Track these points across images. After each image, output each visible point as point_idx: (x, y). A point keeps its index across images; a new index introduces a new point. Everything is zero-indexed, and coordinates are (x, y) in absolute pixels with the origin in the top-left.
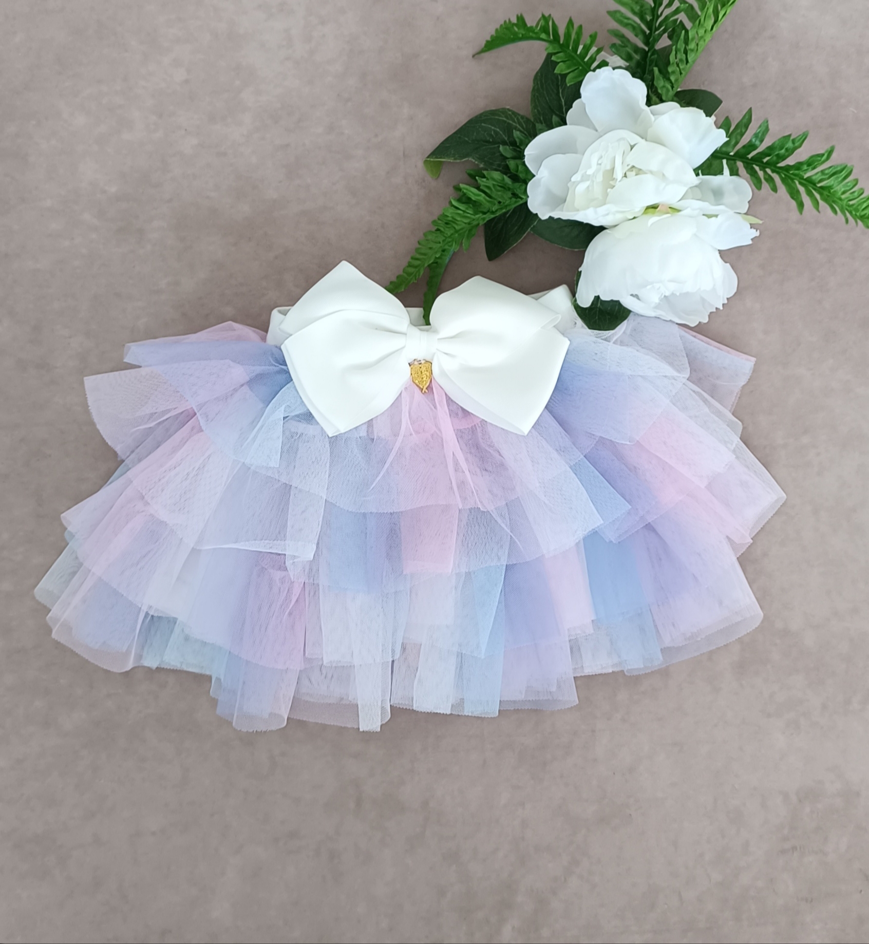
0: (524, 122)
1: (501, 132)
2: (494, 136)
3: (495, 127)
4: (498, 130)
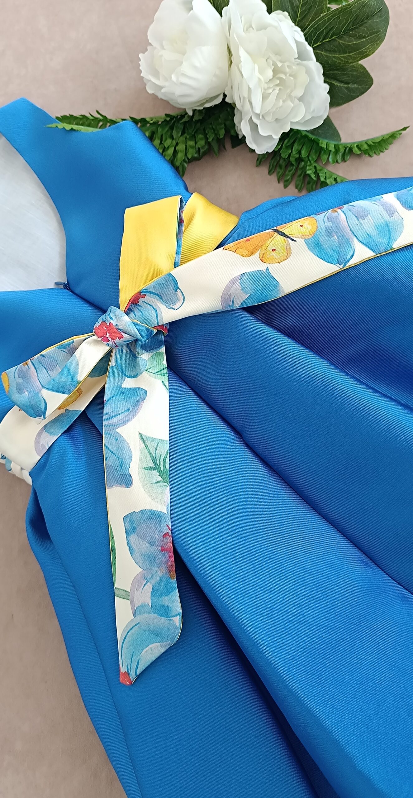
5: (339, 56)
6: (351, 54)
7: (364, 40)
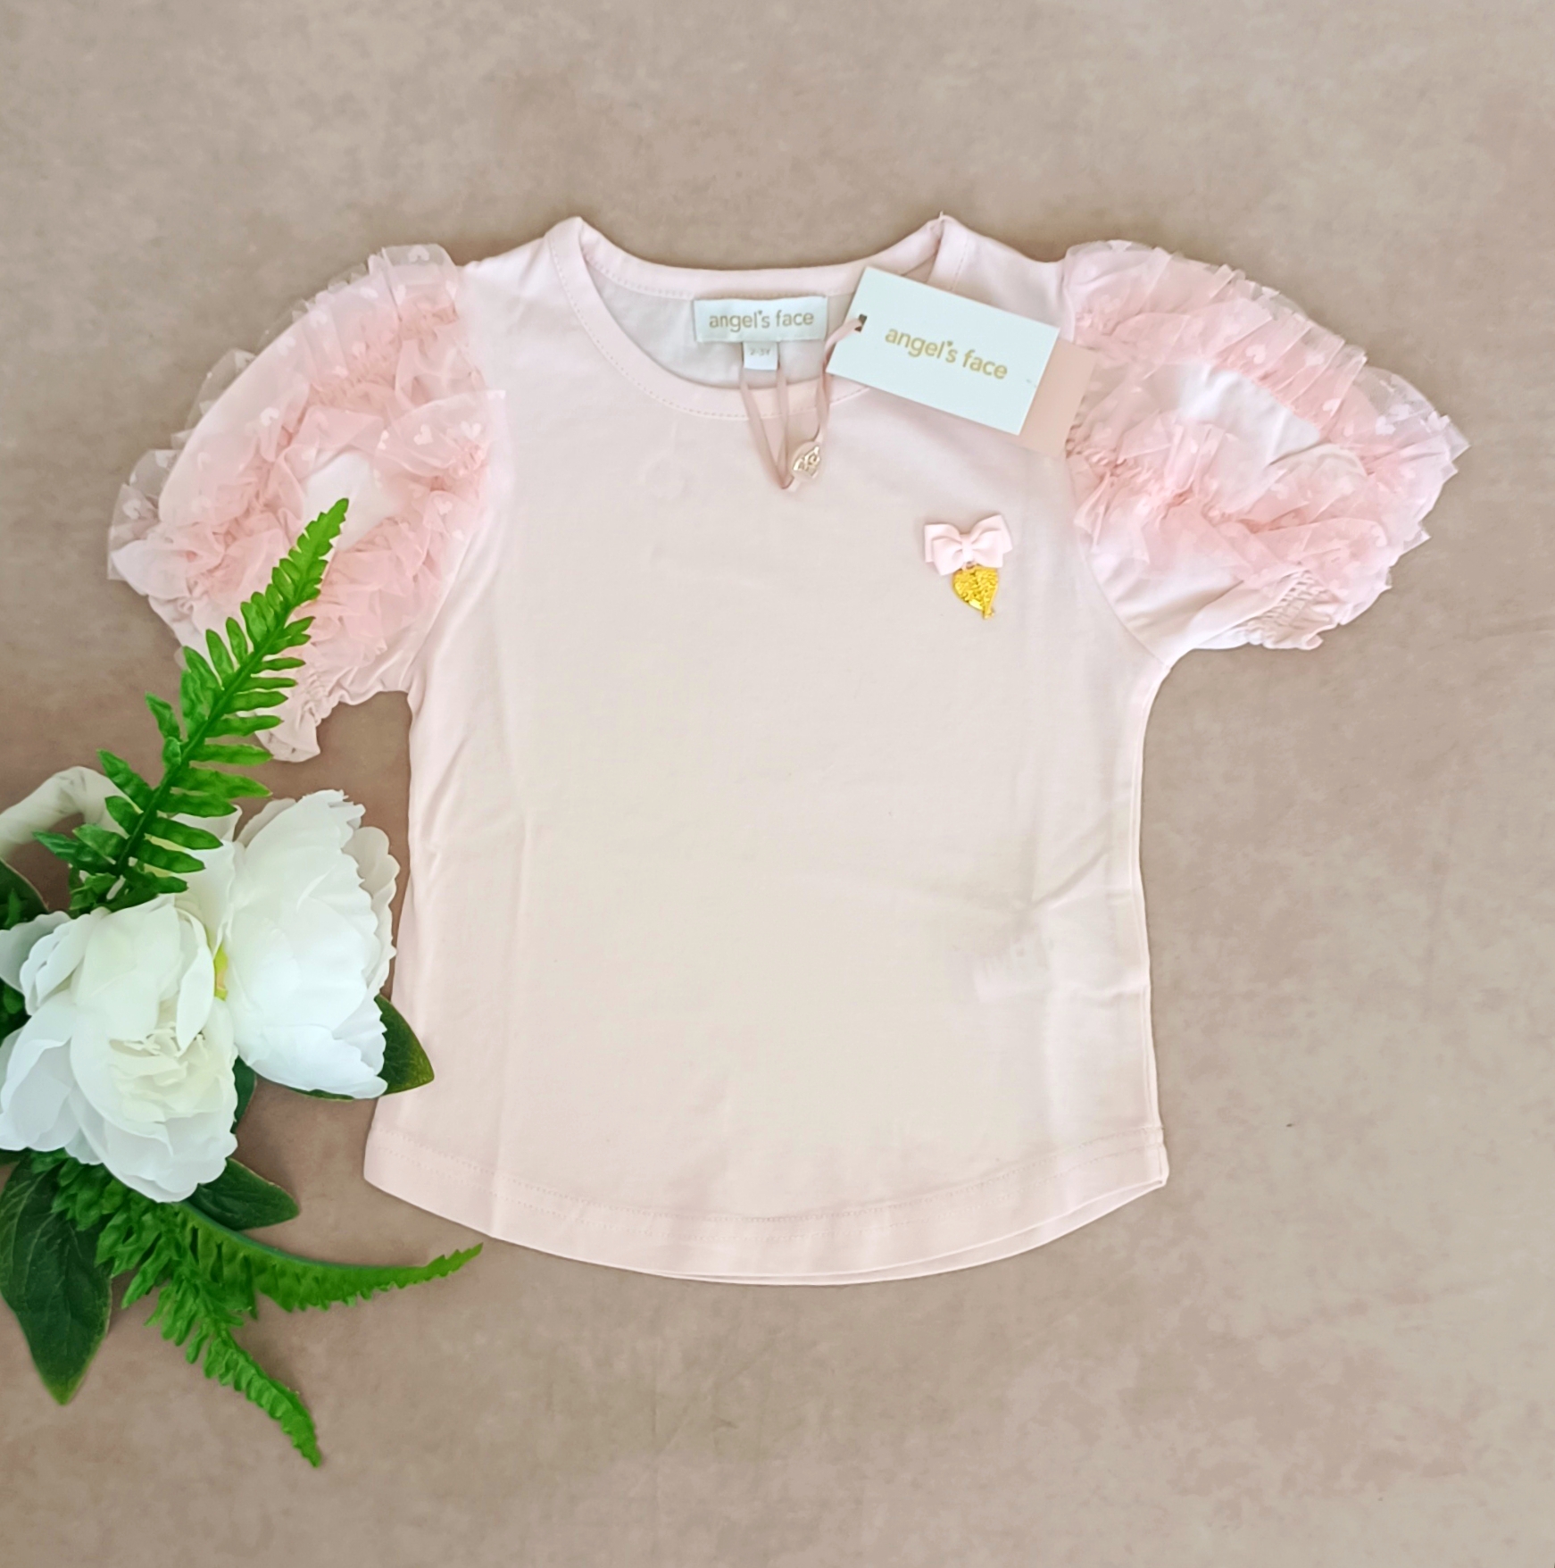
0: (18, 1184)
1: (44, 1225)
2: (49, 1235)
3: (33, 1237)
4: (39, 1231)
5: (27, 1195)
6: (16, 1221)
7: (29, 1259)
